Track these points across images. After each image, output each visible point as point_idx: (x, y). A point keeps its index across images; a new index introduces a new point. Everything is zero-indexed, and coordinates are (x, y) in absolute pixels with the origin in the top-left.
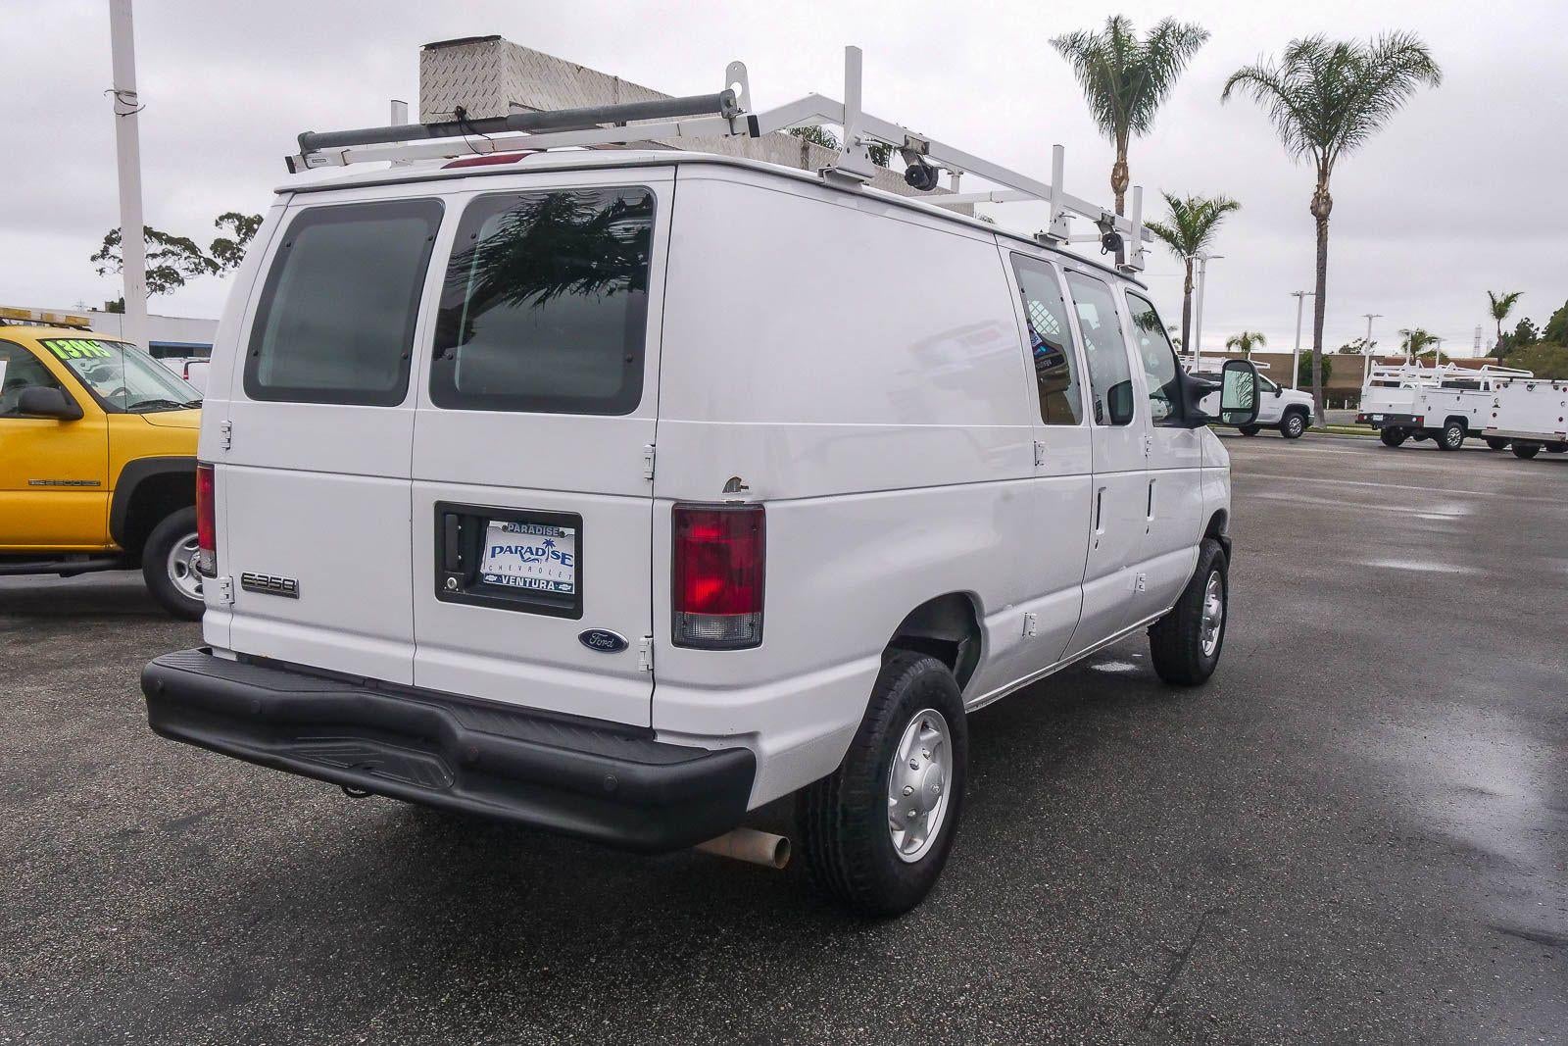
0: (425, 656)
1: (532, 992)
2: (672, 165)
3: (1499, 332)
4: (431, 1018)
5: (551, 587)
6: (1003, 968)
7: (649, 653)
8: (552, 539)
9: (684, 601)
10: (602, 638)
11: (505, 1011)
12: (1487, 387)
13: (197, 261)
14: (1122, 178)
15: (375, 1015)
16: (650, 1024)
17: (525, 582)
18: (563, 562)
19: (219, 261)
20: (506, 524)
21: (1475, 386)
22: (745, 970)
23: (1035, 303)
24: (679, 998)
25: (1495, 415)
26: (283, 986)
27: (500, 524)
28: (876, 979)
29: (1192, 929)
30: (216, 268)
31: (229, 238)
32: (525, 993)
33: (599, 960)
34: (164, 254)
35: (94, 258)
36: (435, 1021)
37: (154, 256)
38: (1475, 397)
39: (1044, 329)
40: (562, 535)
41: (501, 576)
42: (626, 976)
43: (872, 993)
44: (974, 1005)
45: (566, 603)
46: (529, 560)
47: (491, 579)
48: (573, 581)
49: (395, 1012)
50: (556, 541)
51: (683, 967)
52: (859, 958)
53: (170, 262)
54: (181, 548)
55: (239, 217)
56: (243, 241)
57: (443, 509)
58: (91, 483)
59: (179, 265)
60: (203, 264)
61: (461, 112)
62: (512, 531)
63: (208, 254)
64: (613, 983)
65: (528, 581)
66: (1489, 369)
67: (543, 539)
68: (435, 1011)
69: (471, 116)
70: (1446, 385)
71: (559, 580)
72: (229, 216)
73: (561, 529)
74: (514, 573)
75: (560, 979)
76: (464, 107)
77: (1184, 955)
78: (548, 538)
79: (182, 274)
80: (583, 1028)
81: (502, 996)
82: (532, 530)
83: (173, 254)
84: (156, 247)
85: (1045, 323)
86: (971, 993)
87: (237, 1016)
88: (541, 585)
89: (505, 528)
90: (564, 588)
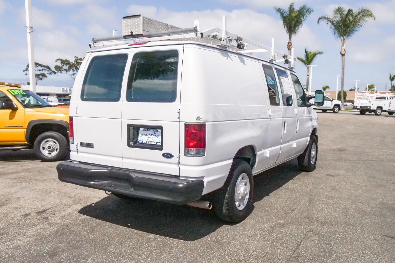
0: (125, 160)
1: (130, 252)
2: (183, 44)
3: (392, 84)
4: (104, 259)
5: (155, 143)
6: (253, 245)
7: (179, 158)
8: (155, 132)
9: (187, 146)
10: (168, 155)
11: (123, 257)
12: (388, 99)
13: (50, 71)
14: (290, 46)
15: (89, 258)
16: (160, 260)
17: (149, 142)
18: (158, 138)
19: (56, 71)
20: (144, 129)
21: (385, 98)
22: (186, 246)
23: (268, 77)
24: (169, 253)
25: (390, 106)
26: (66, 251)
27: (143, 129)
28: (220, 248)
29: (303, 236)
30: (55, 73)
31: (58, 65)
32: (128, 253)
33: (148, 244)
34: (42, 70)
35: (24, 71)
36: (105, 260)
37: (40, 70)
38: (384, 101)
39: (270, 83)
40: (158, 131)
41: (143, 141)
42: (155, 248)
43: (218, 252)
44: (245, 255)
45: (159, 147)
46: (150, 137)
47: (141, 142)
48: (160, 142)
49: (95, 258)
50: (156, 132)
51: (170, 246)
52: (215, 243)
53: (43, 72)
54: (44, 143)
55: (62, 60)
56: (62, 66)
57: (129, 126)
58: (20, 127)
59: (46, 72)
60: (52, 72)
61: (132, 33)
62: (146, 131)
63: (53, 69)
64: (152, 250)
65: (150, 142)
66: (388, 94)
67: (153, 132)
68: (105, 257)
69: (134, 34)
70: (377, 98)
71: (157, 142)
72: (59, 59)
73: (157, 130)
74: (146, 140)
75: (138, 249)
76: (132, 32)
77: (301, 242)
78: (154, 132)
79: (47, 75)
80: (143, 261)
81: (123, 253)
82: (150, 130)
83: (45, 70)
84: (40, 68)
85: (270, 82)
86: (244, 252)
87: (54, 259)
88: (153, 143)
89: (144, 130)
90: (158, 144)
